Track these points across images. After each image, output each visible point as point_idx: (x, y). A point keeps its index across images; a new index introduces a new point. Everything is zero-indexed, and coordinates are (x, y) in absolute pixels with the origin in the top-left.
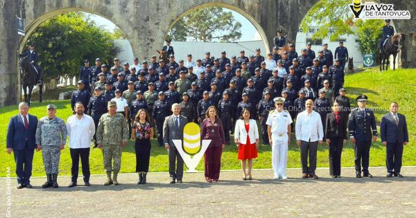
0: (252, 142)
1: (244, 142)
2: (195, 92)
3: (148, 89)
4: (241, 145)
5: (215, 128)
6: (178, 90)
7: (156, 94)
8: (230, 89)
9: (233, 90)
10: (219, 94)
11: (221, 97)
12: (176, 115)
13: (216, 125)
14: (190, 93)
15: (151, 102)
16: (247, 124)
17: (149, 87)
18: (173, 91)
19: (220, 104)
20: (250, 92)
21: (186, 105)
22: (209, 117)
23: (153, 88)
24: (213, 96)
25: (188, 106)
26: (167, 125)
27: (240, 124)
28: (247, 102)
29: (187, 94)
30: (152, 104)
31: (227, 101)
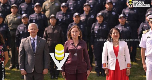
0: (122, 67)
1: (113, 68)
2: (65, 14)
3: (11, 13)
4: (109, 71)
5: (79, 51)
6: (47, 13)
7: (19, 17)
8: (106, 11)
9: (110, 11)
10: (92, 17)
11: (95, 20)
12: (33, 36)
13: (79, 47)
14: (60, 16)
15: (14, 27)
16: (116, 46)
17: (12, 10)
18: (40, 14)
19: (94, 28)
20: (129, 14)
21: (54, 29)
22: (71, 38)
23: (16, 10)
24: (86, 19)
25: (56, 31)
26: (23, 48)
27: (108, 46)
28: (125, 25)
29: (54, 17)
30: (15, 30)
31: (101, 25)
